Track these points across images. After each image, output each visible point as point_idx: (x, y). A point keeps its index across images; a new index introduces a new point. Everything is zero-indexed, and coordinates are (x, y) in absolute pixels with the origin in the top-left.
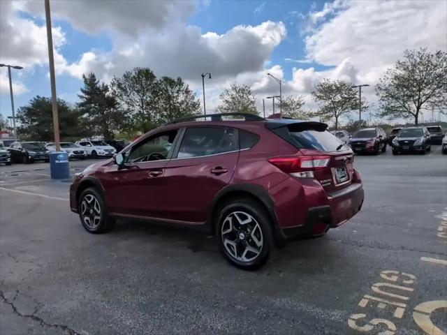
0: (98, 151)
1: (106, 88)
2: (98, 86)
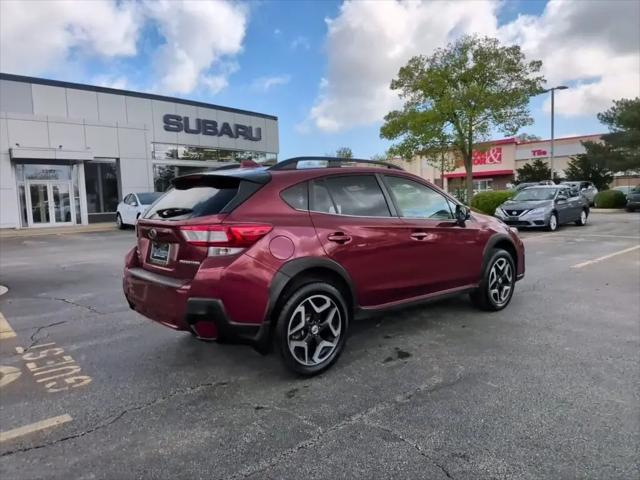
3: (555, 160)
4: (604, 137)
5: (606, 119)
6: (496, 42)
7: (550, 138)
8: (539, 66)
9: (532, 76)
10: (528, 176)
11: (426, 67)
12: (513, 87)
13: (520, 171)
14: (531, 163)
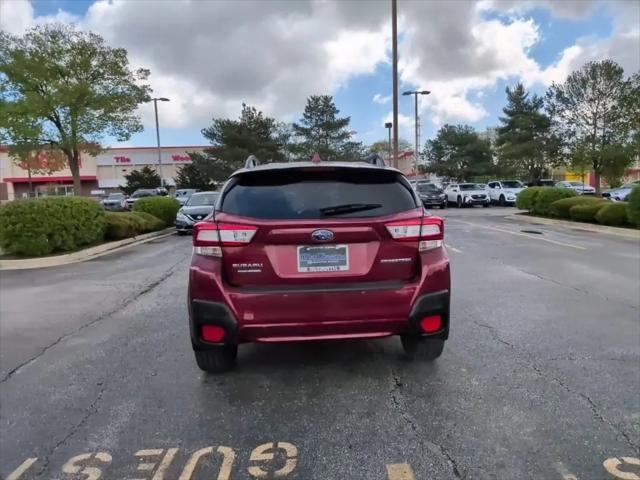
0: (506, 196)
1: (539, 103)
2: (525, 100)
3: (163, 168)
4: (208, 150)
5: (210, 135)
6: (101, 40)
7: (156, 146)
8: (146, 75)
9: (139, 83)
10: (137, 183)
11: (12, 46)
12: (120, 91)
13: (128, 177)
14: (139, 170)
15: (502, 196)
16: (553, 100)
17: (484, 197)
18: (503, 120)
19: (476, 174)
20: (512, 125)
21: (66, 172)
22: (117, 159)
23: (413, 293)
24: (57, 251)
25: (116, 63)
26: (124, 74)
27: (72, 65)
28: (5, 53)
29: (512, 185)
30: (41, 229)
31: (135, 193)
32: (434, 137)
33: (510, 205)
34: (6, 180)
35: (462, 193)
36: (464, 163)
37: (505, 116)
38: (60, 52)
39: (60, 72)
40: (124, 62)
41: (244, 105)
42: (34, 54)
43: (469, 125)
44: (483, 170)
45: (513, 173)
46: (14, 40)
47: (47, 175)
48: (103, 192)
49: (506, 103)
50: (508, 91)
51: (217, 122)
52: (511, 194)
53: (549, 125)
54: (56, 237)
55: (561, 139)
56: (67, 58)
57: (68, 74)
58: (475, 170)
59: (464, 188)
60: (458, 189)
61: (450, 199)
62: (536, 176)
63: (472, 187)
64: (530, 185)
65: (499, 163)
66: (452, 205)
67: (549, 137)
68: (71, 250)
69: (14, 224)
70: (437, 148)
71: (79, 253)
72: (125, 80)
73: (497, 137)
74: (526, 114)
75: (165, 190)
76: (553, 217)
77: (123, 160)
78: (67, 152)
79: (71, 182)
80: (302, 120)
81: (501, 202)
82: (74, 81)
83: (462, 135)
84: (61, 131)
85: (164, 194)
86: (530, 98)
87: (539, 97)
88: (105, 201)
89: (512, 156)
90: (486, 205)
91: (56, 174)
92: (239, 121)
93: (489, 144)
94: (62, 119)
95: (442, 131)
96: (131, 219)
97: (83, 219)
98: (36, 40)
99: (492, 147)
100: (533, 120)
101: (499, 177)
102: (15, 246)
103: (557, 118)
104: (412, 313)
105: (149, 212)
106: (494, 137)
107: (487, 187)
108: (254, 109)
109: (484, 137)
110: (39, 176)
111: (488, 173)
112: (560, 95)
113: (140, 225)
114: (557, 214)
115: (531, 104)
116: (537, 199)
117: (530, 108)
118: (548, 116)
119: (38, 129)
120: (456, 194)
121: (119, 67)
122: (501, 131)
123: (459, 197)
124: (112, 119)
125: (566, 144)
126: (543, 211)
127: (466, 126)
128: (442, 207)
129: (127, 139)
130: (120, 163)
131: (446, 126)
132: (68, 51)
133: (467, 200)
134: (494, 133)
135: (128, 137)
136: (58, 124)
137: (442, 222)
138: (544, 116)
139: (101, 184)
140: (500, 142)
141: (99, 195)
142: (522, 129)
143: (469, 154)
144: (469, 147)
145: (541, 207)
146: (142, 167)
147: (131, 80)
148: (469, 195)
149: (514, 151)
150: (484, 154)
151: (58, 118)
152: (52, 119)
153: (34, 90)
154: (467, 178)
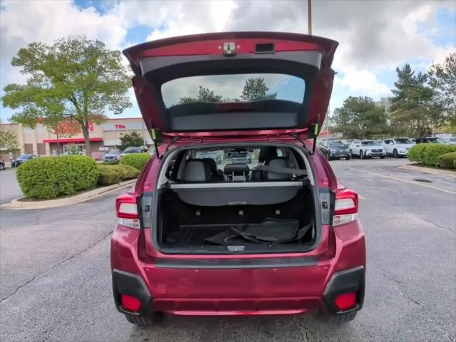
0: (399, 150)
1: (423, 78)
2: (412, 77)
6: (103, 45)
10: (128, 143)
11: (47, 52)
12: (116, 79)
13: (122, 139)
14: (129, 134)
15: (395, 150)
16: (434, 76)
17: (381, 151)
18: (394, 92)
19: (374, 133)
20: (402, 95)
21: (80, 136)
22: (117, 126)
23: (327, 270)
24: (61, 195)
25: (114, 61)
26: (118, 68)
27: (84, 63)
28: (42, 57)
29: (403, 141)
30: (50, 180)
31: (127, 150)
32: (341, 106)
33: (402, 157)
34: (45, 141)
35: (364, 148)
36: (365, 125)
37: (396, 89)
38: (77, 54)
39: (78, 68)
40: (119, 60)
41: (201, 87)
42: (61, 57)
43: (368, 97)
44: (380, 130)
45: (403, 132)
46: (48, 48)
47: (68, 138)
48: (107, 149)
49: (397, 79)
50: (398, 70)
51: (182, 99)
52: (402, 149)
53: (432, 95)
54: (61, 185)
55: (441, 105)
56: (82, 58)
57: (83, 69)
58: (373, 130)
59: (365, 143)
60: (360, 144)
61: (353, 153)
62: (422, 134)
63: (372, 143)
64: (418, 141)
65: (392, 125)
66: (355, 157)
67: (432, 104)
68: (72, 194)
69: (32, 176)
70: (344, 114)
71: (77, 196)
72: (120, 72)
73: (391, 105)
74: (413, 87)
75: (146, 148)
76: (439, 167)
77: (121, 127)
78: (81, 122)
79: (83, 142)
80: (241, 97)
81: (395, 155)
82: (86, 73)
83: (362, 104)
84: (77, 108)
85: (146, 151)
86: (416, 75)
87: (423, 74)
88: (107, 155)
89: (402, 119)
90: (382, 157)
91: (74, 137)
92: (197, 98)
93: (384, 111)
94: (77, 99)
95: (347, 101)
96: (117, 171)
97: (81, 171)
98: (62, 48)
99: (386, 112)
100: (419, 92)
101: (392, 135)
102: (32, 192)
103: (437, 90)
104: (326, 292)
105: (131, 165)
106: (388, 106)
107: (383, 143)
108: (207, 90)
109: (380, 105)
110: (63, 138)
111: (383, 133)
112: (439, 72)
113: (123, 175)
114: (443, 166)
115: (417, 79)
116: (425, 153)
117: (416, 83)
118: (431, 88)
119: (62, 107)
120: (359, 149)
121: (115, 63)
122: (394, 100)
123: (361, 151)
124: (111, 99)
125: (446, 109)
126: (430, 163)
127: (366, 98)
128: (348, 158)
129: (121, 112)
130: (118, 129)
131: (350, 97)
132: (82, 53)
133: (367, 154)
134: (387, 101)
135: (121, 111)
136: (75, 103)
137: (356, 195)
138: (428, 88)
139: (106, 143)
140: (393, 109)
141: (104, 151)
142: (410, 99)
143: (368, 118)
144: (368, 113)
145: (429, 159)
146: (131, 132)
147: (123, 72)
148: (369, 150)
149: (404, 115)
150: (380, 118)
151: (75, 99)
152: (71, 100)
153: (60, 81)
154: (367, 136)
